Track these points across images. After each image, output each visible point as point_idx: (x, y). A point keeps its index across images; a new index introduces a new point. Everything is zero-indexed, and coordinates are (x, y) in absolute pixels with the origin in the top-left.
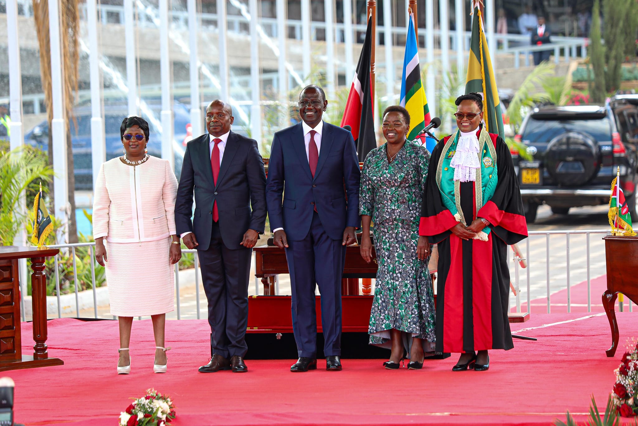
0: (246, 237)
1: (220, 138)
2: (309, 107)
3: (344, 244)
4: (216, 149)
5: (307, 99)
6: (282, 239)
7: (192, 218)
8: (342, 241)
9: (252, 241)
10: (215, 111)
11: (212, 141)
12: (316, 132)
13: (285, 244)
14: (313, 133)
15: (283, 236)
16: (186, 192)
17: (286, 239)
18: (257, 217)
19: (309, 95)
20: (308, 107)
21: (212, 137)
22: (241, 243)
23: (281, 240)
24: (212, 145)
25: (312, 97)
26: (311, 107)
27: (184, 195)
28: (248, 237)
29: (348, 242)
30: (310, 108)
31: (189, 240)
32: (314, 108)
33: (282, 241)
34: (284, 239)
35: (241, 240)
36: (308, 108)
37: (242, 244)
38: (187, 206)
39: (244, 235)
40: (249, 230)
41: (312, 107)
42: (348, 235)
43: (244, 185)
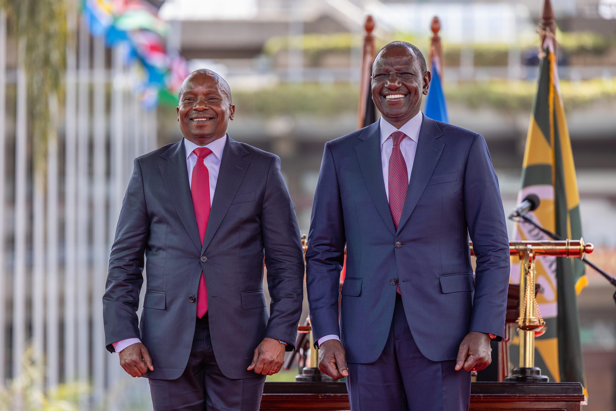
0: (259, 354)
1: (210, 146)
2: (393, 84)
3: (458, 367)
4: (202, 170)
5: (388, 67)
6: (335, 359)
7: (139, 313)
8: (455, 362)
9: (271, 362)
10: (201, 89)
11: (191, 155)
12: (405, 136)
13: (340, 370)
14: (398, 138)
15: (337, 353)
16: (127, 259)
17: (344, 360)
18: (282, 312)
19: (392, 60)
20: (389, 83)
21: (190, 146)
22: (250, 368)
23: (333, 361)
24: (192, 163)
25: (398, 63)
26: (396, 84)
27: (125, 265)
28: (263, 353)
29: (466, 365)
30: (395, 86)
31: (135, 357)
32: (403, 84)
33: (336, 364)
34: (341, 358)
35: (250, 361)
36: (390, 86)
37: (253, 370)
38: (130, 287)
39: (256, 351)
40: (266, 339)
41: (399, 83)
42: (469, 350)
43: (256, 247)
